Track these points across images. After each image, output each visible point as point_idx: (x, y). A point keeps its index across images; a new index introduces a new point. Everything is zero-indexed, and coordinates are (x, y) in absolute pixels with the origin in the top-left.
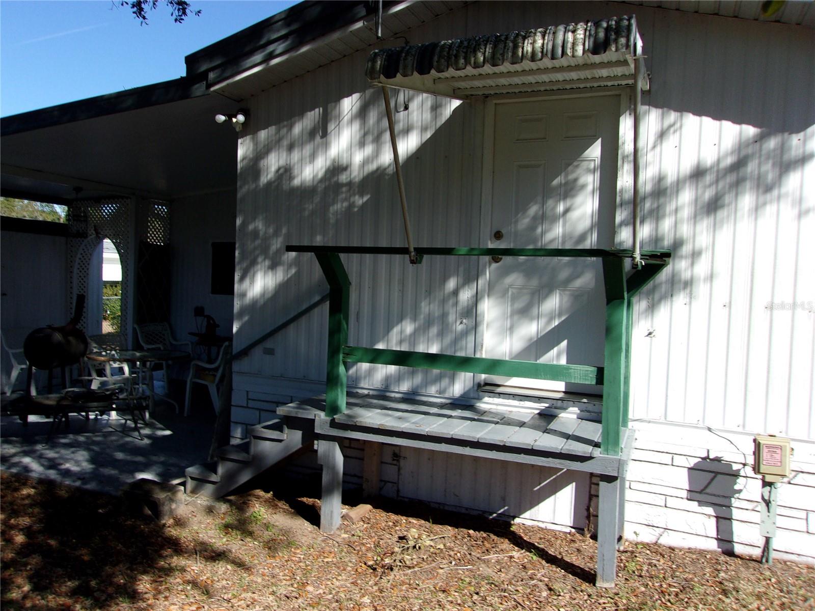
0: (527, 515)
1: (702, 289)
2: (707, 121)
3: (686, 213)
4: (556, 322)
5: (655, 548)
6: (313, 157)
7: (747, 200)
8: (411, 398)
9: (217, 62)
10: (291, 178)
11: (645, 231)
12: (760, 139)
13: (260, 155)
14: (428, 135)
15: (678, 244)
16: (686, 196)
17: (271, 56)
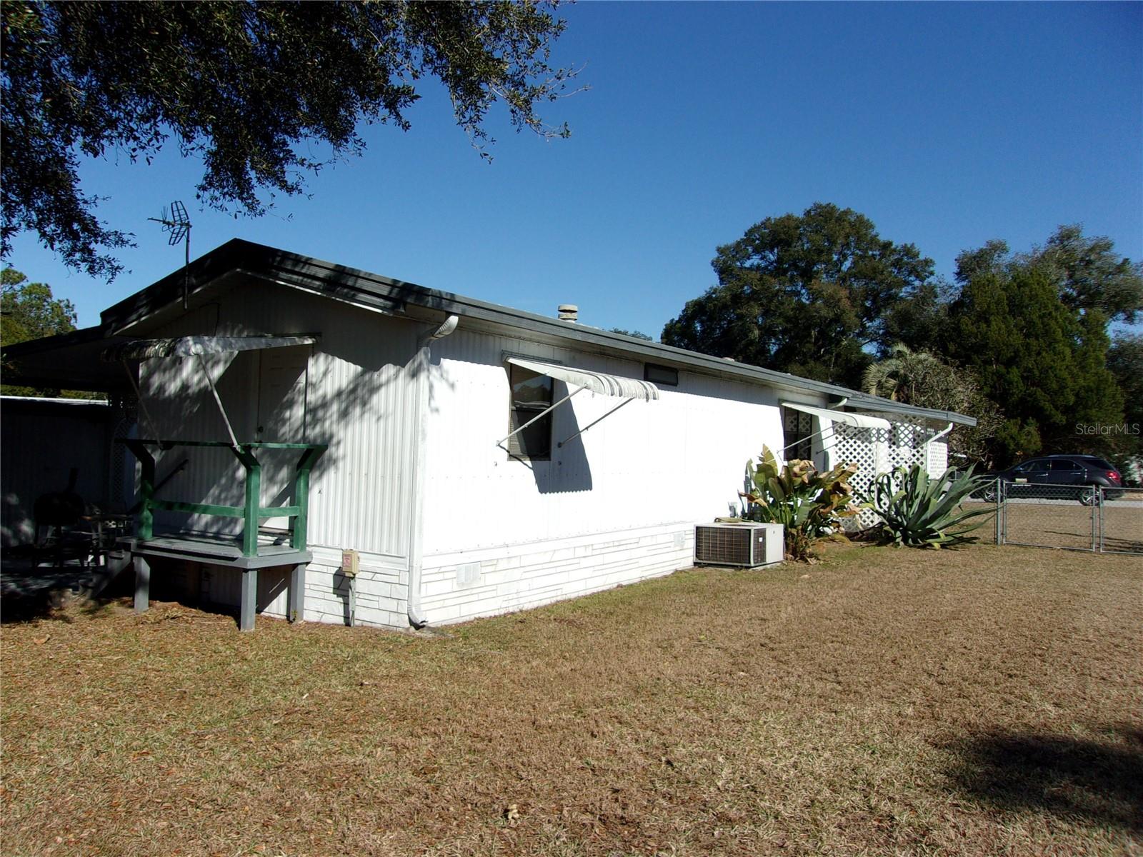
0: (266, 610)
1: (341, 464)
2: (344, 362)
3: (335, 417)
4: (285, 486)
5: (318, 625)
6: (175, 377)
7: (358, 411)
8: (217, 536)
9: (114, 318)
10: (165, 391)
11: (318, 429)
12: (363, 374)
13: (150, 374)
14: (228, 365)
15: (331, 436)
16: (335, 407)
17: (140, 316)
